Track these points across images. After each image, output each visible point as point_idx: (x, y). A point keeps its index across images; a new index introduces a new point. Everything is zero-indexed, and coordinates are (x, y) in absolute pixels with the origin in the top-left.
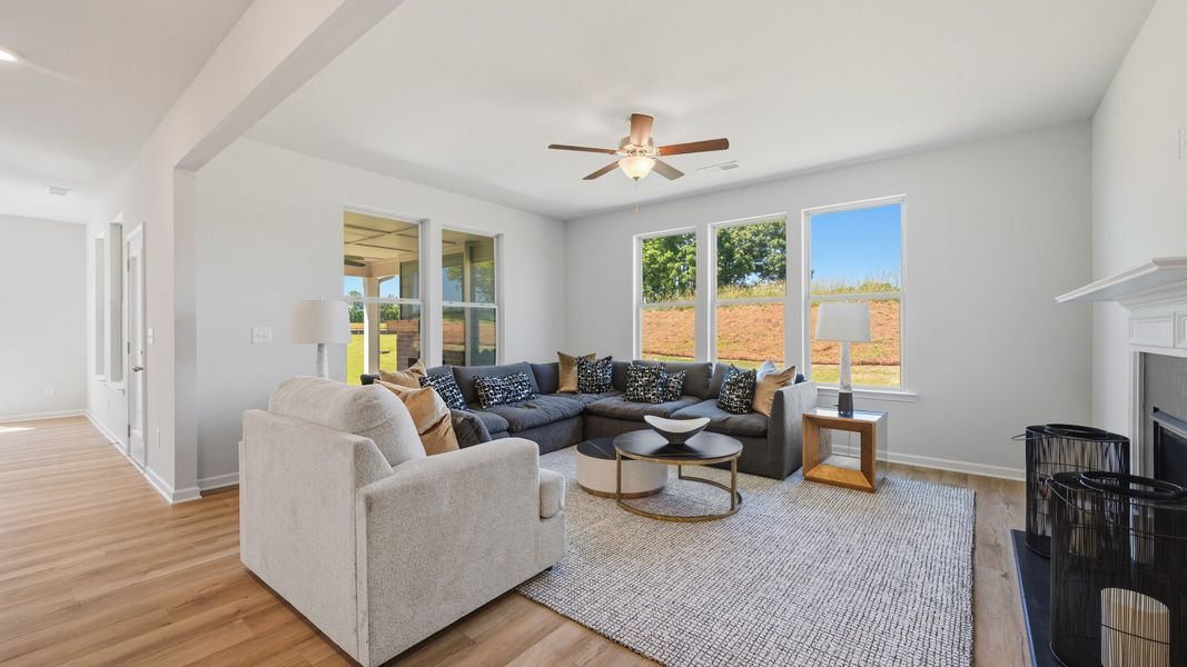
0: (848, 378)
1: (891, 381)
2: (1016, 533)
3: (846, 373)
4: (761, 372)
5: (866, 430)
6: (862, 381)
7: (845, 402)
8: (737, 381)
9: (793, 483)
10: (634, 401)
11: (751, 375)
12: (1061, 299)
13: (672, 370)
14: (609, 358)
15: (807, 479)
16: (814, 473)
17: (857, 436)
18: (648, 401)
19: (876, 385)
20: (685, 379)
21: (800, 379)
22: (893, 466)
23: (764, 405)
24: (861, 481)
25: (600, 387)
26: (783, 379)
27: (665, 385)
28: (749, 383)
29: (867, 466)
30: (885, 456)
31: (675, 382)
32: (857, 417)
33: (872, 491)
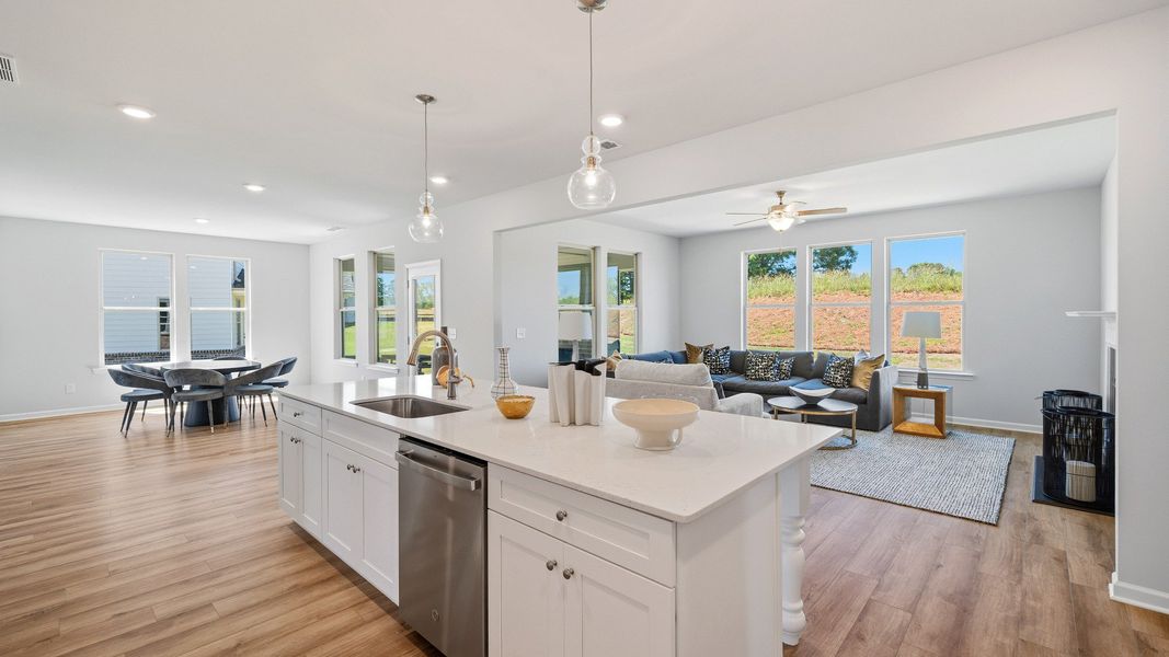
0: (925, 363)
1: (954, 366)
2: (1038, 458)
3: (923, 359)
4: (858, 359)
5: (938, 398)
6: (934, 366)
7: (922, 379)
8: (840, 366)
9: (887, 433)
10: (756, 379)
11: (850, 361)
12: (1069, 314)
13: (783, 356)
14: (728, 348)
15: (895, 432)
16: (901, 427)
17: (931, 403)
18: (767, 379)
19: (945, 367)
20: (793, 364)
21: (886, 364)
22: (956, 426)
23: (861, 383)
24: (935, 431)
25: (721, 370)
26: (876, 362)
27: (779, 368)
28: (849, 368)
29: (939, 423)
30: (951, 420)
31: (786, 365)
32: (931, 389)
33: (943, 437)
